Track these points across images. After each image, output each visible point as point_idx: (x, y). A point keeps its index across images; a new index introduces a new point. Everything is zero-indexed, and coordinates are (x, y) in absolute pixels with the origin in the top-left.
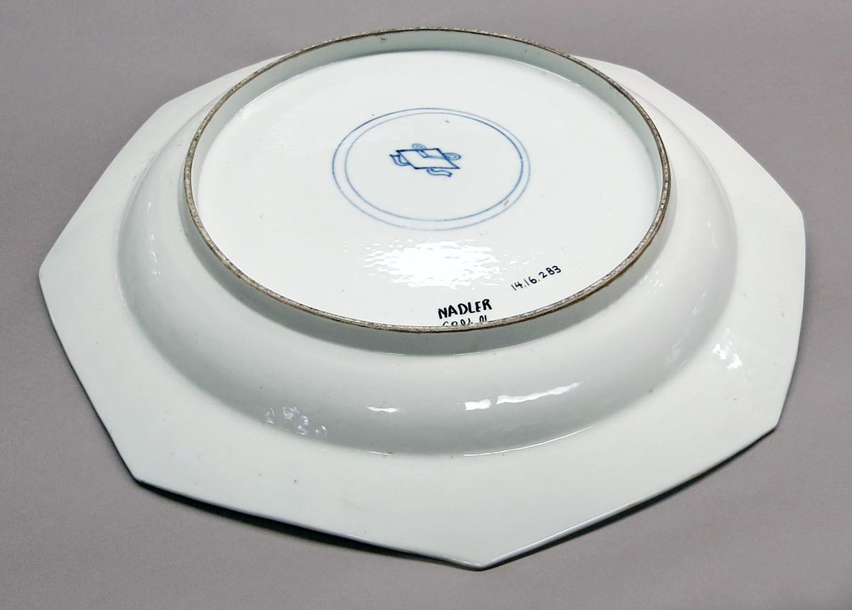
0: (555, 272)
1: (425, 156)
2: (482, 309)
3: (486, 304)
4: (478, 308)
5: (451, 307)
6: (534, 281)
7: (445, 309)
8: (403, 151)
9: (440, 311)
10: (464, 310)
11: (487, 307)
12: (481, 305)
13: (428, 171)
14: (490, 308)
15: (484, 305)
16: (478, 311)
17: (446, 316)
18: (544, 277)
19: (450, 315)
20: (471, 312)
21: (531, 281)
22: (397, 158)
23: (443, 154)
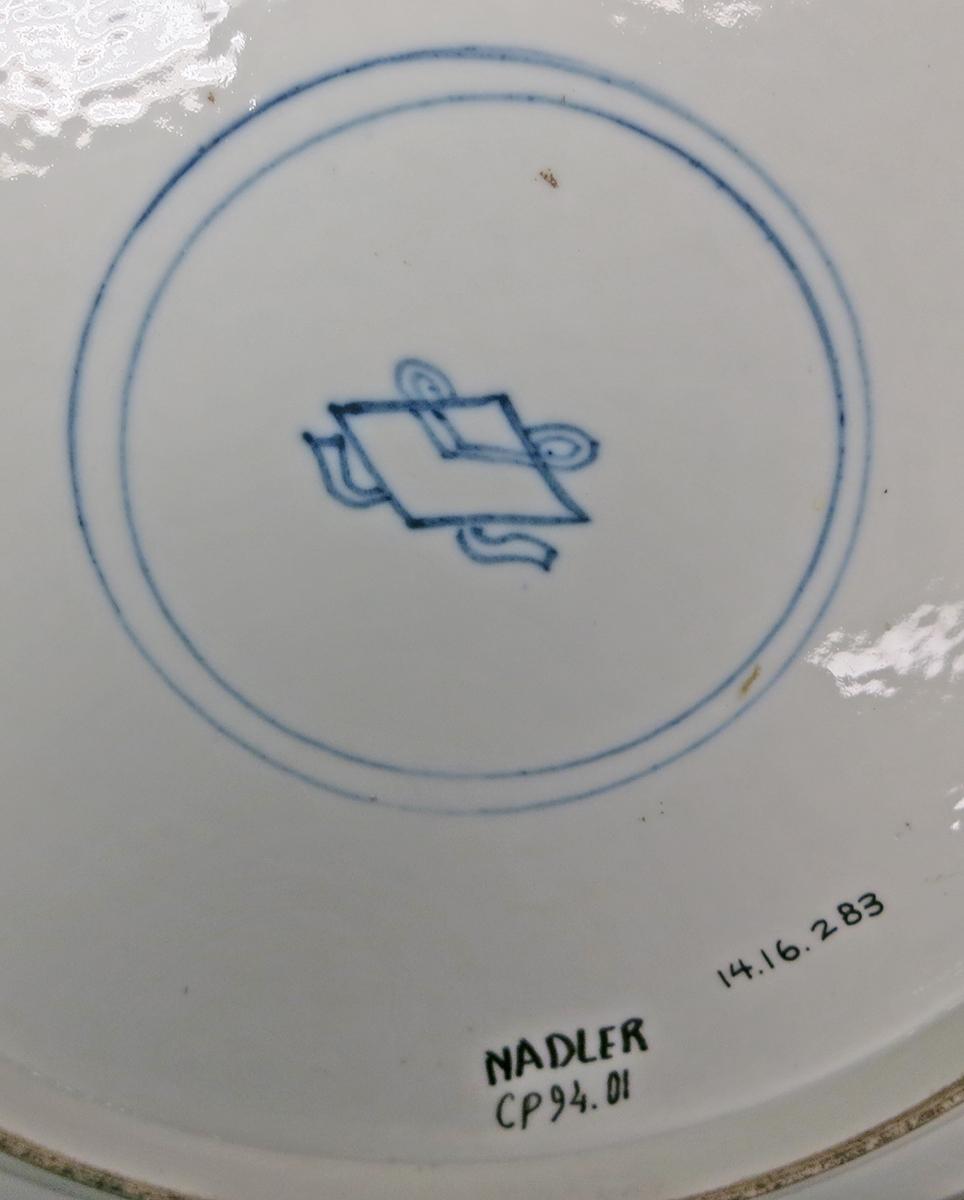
0: (865, 913)
1: (450, 444)
2: (616, 1050)
3: (633, 1032)
4: (605, 1045)
5: (524, 1046)
6: (791, 954)
7: (507, 1052)
8: (356, 408)
9: (491, 1058)
10: (562, 1051)
11: (634, 1042)
12: (615, 1037)
13: (460, 537)
14: (643, 1047)
15: (627, 1034)
16: (604, 1055)
17: (508, 1077)
18: (825, 935)
19: (520, 1073)
20: (583, 1059)
21: (783, 955)
22: (331, 455)
23: (525, 433)
